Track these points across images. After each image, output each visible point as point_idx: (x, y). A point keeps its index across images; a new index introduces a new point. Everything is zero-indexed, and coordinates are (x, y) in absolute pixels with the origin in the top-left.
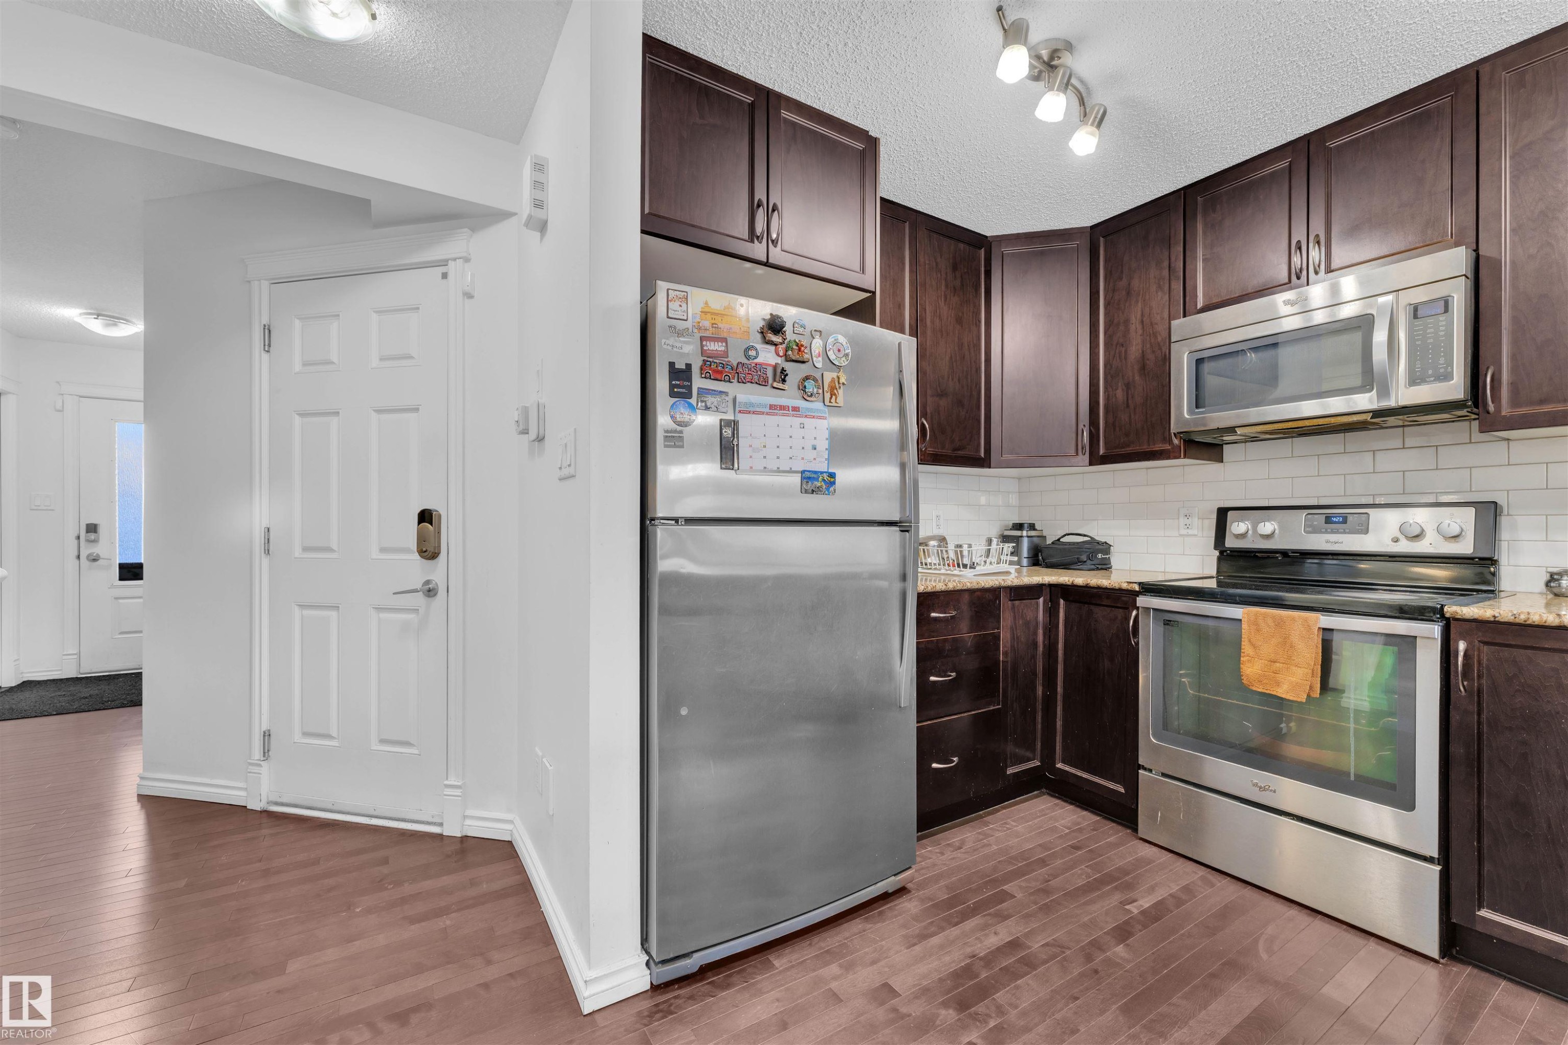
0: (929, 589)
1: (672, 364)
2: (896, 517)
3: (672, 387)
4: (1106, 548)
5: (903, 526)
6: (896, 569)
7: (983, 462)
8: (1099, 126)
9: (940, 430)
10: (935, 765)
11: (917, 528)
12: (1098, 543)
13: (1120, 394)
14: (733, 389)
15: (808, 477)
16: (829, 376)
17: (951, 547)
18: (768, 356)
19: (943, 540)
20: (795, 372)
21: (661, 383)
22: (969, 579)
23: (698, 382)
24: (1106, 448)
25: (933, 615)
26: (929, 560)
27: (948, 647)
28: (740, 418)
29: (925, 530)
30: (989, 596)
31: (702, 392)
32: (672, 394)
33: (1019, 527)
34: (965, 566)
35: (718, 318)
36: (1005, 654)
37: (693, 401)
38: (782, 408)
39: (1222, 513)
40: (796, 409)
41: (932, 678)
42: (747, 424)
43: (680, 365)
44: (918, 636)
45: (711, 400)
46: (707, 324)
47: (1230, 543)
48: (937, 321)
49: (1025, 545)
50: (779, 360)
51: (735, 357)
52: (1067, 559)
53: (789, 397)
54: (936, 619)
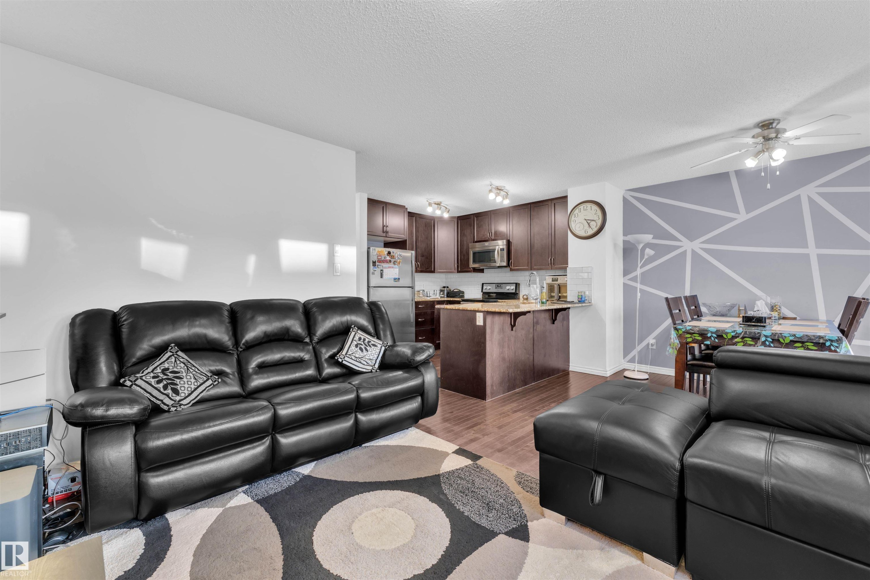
0: (418, 301)
1: (373, 261)
2: (411, 286)
3: (373, 265)
4: (463, 292)
5: (412, 288)
6: (411, 299)
7: (433, 272)
8: (448, 212)
9: (422, 264)
10: (420, 338)
11: (415, 288)
12: (461, 291)
13: (463, 257)
14: (382, 264)
15: (395, 279)
16: (398, 261)
17: (425, 292)
18: (388, 258)
19: (424, 291)
20: (393, 260)
21: (371, 264)
22: (428, 299)
23: (377, 264)
24: (460, 269)
25: (419, 306)
26: (420, 296)
27: (423, 313)
28: (384, 269)
29: (417, 288)
30: (432, 303)
31: (378, 265)
32: (373, 266)
33: (444, 287)
34: (428, 297)
35: (380, 253)
36: (436, 316)
37: (376, 267)
38: (391, 267)
39: (483, 284)
40: (393, 267)
41: (419, 320)
42: (385, 270)
43: (374, 261)
44: (416, 311)
45: (379, 266)
46: (378, 253)
47: (484, 291)
48: (421, 239)
49: (446, 292)
50: (390, 259)
51: (383, 259)
52: (454, 295)
53: (391, 265)
54: (420, 307)
